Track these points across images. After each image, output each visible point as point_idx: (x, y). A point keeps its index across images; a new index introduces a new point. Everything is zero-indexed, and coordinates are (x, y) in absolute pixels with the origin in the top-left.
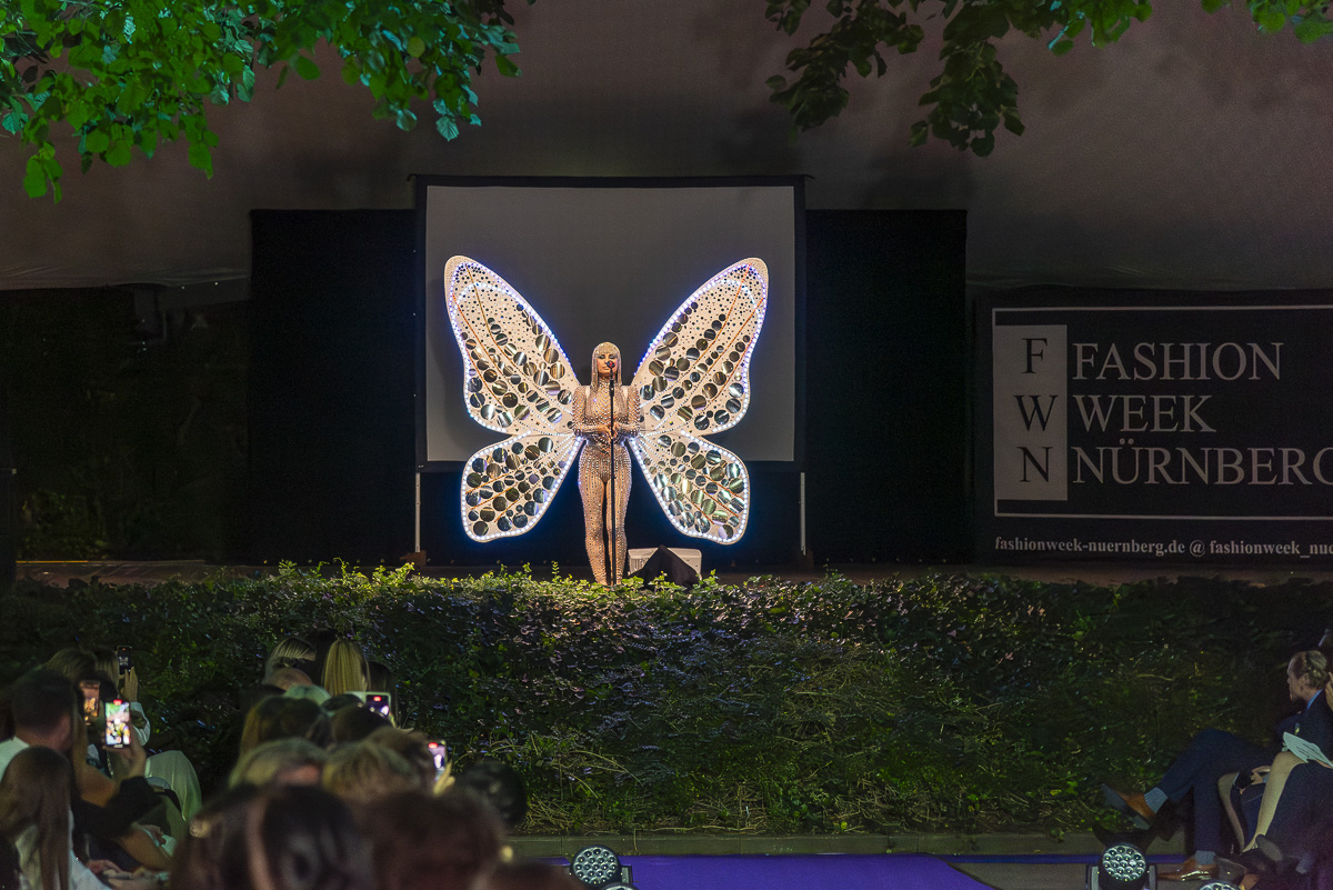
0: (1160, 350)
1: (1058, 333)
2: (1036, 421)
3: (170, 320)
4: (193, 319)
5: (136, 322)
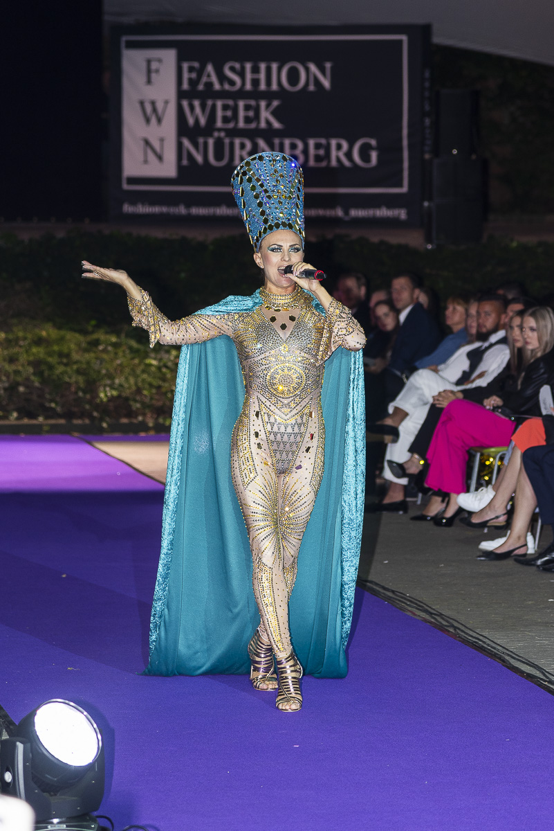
0: (243, 69)
1: (170, 56)
2: (154, 120)
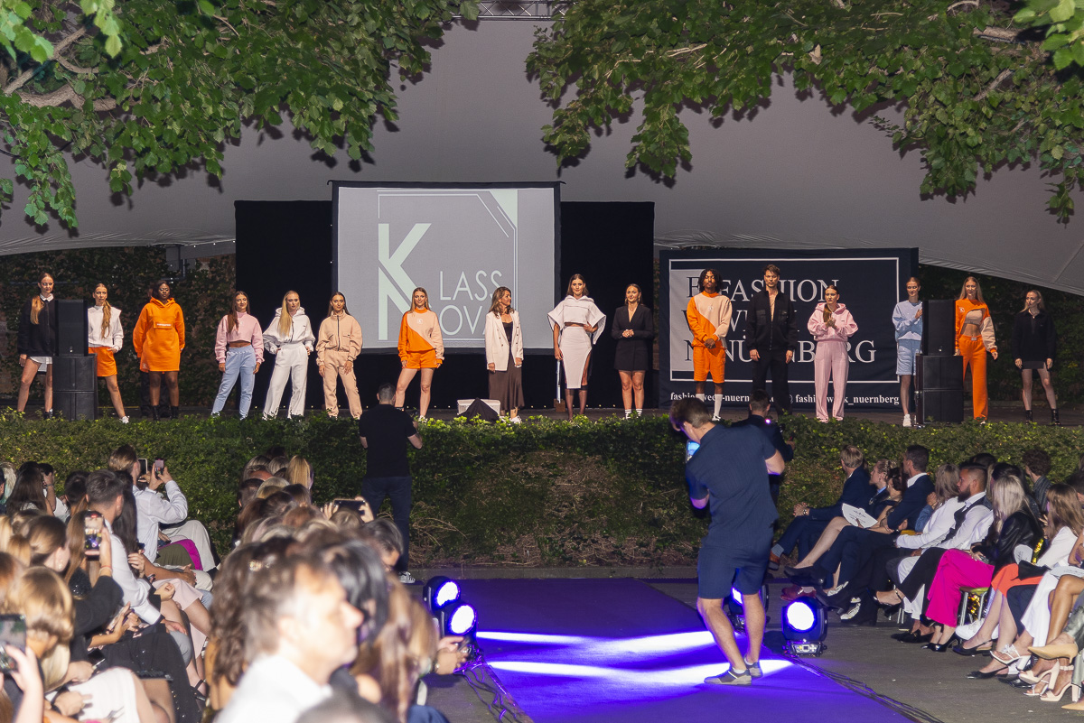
3: (187, 265)
4: (201, 265)
5: (167, 266)
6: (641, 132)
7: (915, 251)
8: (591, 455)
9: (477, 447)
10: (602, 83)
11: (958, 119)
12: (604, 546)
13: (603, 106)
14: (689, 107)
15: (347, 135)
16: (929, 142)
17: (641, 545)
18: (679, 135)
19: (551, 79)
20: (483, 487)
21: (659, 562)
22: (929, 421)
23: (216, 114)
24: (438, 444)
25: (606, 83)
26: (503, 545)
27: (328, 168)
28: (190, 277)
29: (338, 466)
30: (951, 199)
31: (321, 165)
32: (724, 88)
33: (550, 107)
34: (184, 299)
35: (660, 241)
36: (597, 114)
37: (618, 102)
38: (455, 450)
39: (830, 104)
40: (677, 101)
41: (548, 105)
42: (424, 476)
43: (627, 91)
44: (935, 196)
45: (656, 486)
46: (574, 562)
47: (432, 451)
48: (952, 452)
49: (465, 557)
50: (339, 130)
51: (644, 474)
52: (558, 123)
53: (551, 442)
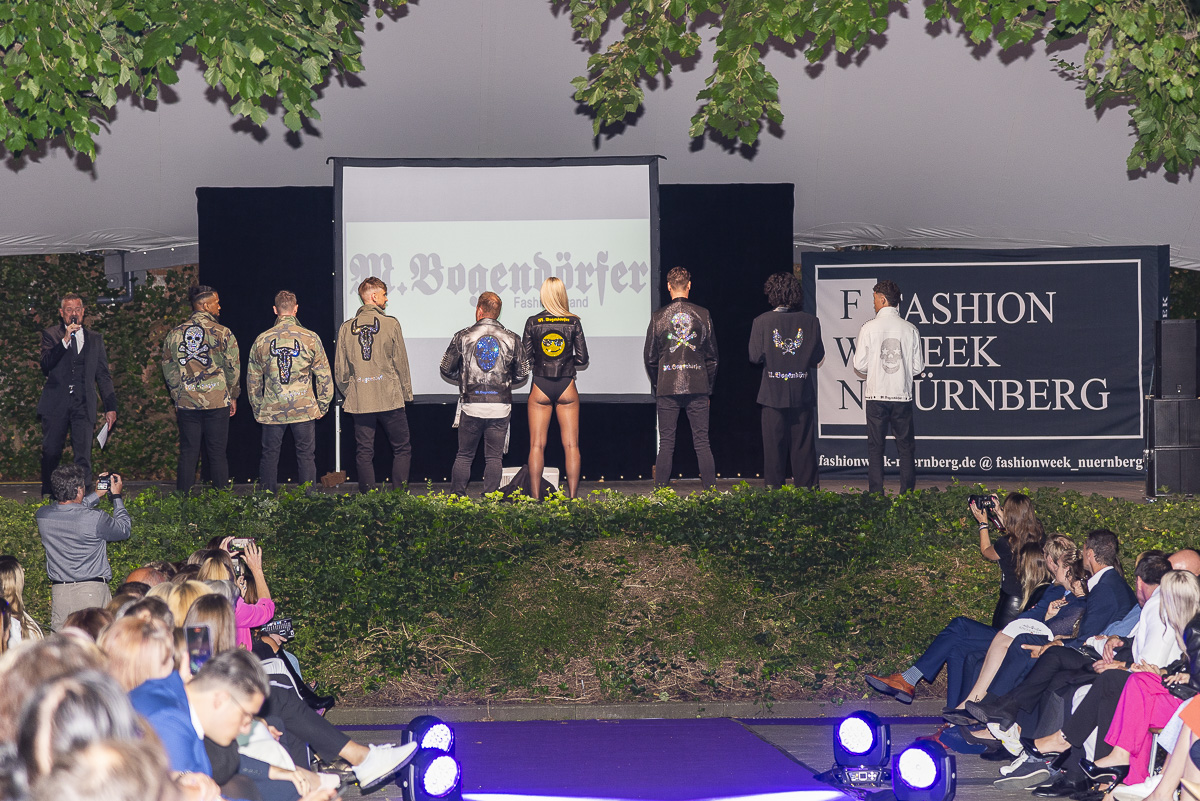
0: (954, 299)
3: (134, 280)
4: (154, 279)
5: (106, 282)
6: (711, 86)
7: (1164, 251)
8: (674, 544)
9: (514, 535)
10: (657, 17)
11: (1158, 63)
12: (691, 675)
13: (658, 49)
14: (777, 48)
15: (281, 95)
16: (1137, 95)
17: (742, 672)
18: (764, 88)
19: (586, 13)
20: (520, 591)
21: (769, 695)
22: (1163, 492)
23: (91, 68)
24: (461, 530)
25: (663, 17)
26: (546, 672)
27: (256, 143)
28: (138, 297)
29: (317, 562)
30: (1172, 177)
31: (246, 138)
32: (824, 21)
33: (587, 52)
34: (130, 327)
35: (800, 239)
36: (649, 60)
37: (681, 43)
38: (484, 539)
39: (970, 43)
40: (760, 40)
41: (583, 49)
42: (439, 576)
43: (693, 28)
44: (1149, 173)
45: (766, 587)
46: (647, 696)
47: (452, 541)
48: (1191, 536)
49: (493, 690)
50: (269, 88)
51: (750, 572)
52: (595, 74)
53: (621, 526)
